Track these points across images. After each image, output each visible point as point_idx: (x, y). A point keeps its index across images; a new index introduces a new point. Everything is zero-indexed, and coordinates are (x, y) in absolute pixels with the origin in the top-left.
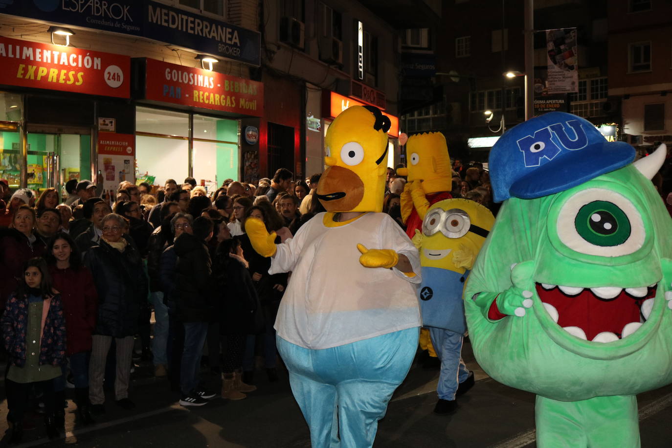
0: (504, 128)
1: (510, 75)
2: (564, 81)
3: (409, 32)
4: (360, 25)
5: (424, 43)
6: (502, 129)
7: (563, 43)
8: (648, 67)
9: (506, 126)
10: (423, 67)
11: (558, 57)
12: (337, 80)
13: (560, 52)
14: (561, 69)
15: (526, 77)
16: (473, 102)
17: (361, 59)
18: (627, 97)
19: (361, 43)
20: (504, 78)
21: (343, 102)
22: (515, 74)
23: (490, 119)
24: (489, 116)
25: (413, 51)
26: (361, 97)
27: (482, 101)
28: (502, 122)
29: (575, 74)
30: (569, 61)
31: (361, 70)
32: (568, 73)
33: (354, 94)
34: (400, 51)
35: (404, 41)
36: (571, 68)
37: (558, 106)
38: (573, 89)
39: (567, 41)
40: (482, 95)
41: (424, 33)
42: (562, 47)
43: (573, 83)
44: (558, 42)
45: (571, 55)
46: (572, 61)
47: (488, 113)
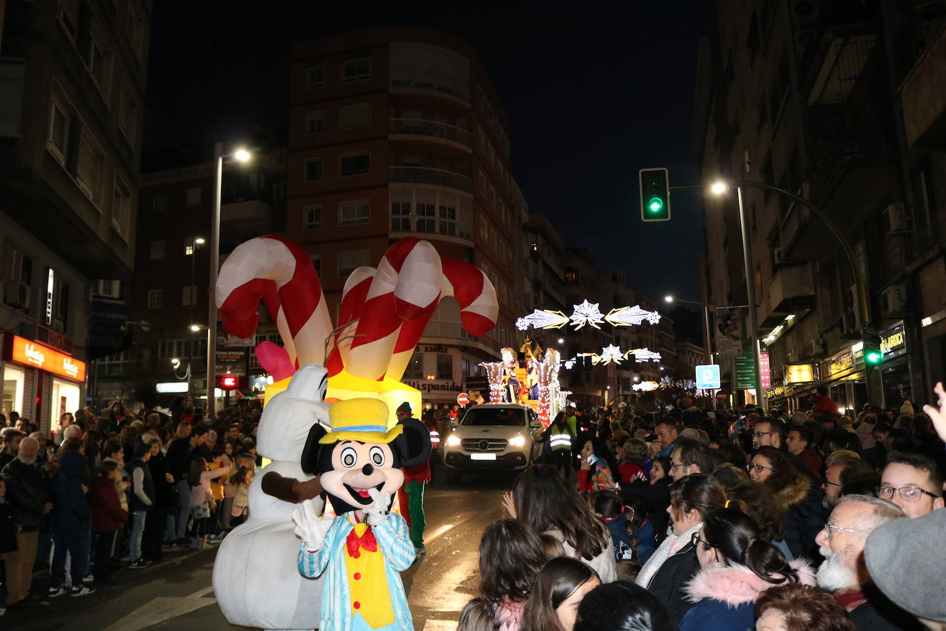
0: (190, 376)
1: (195, 328)
3: (101, 283)
4: (51, 272)
5: (116, 294)
6: (188, 377)
9: (192, 373)
10: (113, 316)
12: (22, 324)
15: (209, 331)
16: (163, 350)
17: (50, 305)
19: (50, 289)
20: (189, 330)
21: (27, 345)
22: (200, 327)
23: (176, 367)
24: (176, 364)
25: (105, 301)
26: (47, 342)
27: (171, 350)
28: (188, 370)
31: (49, 315)
33: (40, 339)
34: (91, 299)
35: (96, 290)
37: (239, 357)
38: (251, 343)
40: (171, 344)
41: (116, 285)
47: (175, 361)
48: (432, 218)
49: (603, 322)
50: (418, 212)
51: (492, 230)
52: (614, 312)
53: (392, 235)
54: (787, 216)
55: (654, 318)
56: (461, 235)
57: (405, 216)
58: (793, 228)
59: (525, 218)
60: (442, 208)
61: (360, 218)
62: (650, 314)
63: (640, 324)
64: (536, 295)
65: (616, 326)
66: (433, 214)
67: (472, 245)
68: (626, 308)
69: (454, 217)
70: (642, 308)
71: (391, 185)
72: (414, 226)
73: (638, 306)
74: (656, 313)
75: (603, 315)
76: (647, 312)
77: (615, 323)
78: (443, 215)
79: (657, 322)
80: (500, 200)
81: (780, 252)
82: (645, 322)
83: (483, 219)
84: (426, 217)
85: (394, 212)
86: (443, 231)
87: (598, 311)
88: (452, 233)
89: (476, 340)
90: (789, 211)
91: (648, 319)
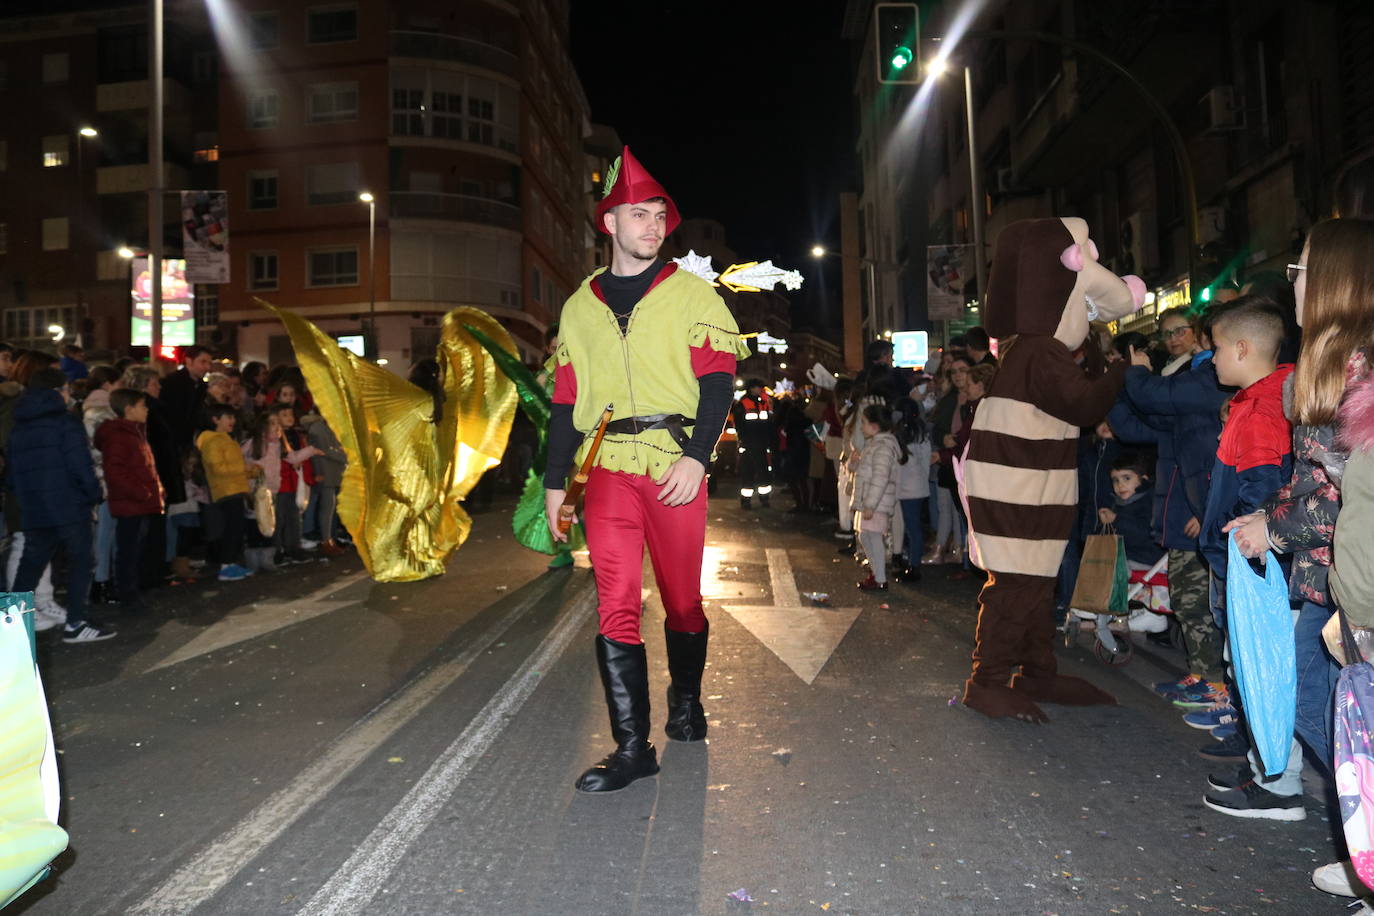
1: (125, 253)
2: (208, 266)
7: (207, 212)
8: (273, 284)
11: (199, 231)
13: (202, 224)
14: (204, 247)
15: (150, 257)
18: (246, 323)
22: (135, 251)
29: (224, 259)
30: (217, 238)
32: (215, 255)
36: (219, 248)
38: (222, 278)
39: (214, 209)
42: (206, 217)
43: (223, 270)
44: (201, 209)
45: (219, 229)
46: (220, 238)
47: (54, 329)
48: (456, 116)
49: (717, 285)
50: (435, 107)
51: (545, 142)
52: (734, 270)
53: (395, 141)
54: (1030, 116)
55: (793, 280)
56: (503, 145)
57: (412, 112)
58: (1040, 134)
59: (588, 131)
60: (473, 102)
61: (342, 112)
62: (788, 274)
63: (771, 288)
64: (599, 250)
65: (736, 290)
66: (459, 110)
67: (517, 161)
68: (752, 264)
69: (490, 117)
70: (774, 264)
71: (393, 61)
72: (428, 128)
73: (769, 262)
74: (797, 272)
75: (716, 275)
76: (783, 271)
77: (735, 287)
78: (474, 112)
79: (798, 287)
80: (555, 96)
81: (1007, 176)
82: (780, 286)
83: (533, 123)
84: (447, 115)
85: (396, 105)
86: (474, 138)
87: (710, 268)
88: (488, 141)
89: (523, 309)
90: (1035, 108)
91: (784, 282)
